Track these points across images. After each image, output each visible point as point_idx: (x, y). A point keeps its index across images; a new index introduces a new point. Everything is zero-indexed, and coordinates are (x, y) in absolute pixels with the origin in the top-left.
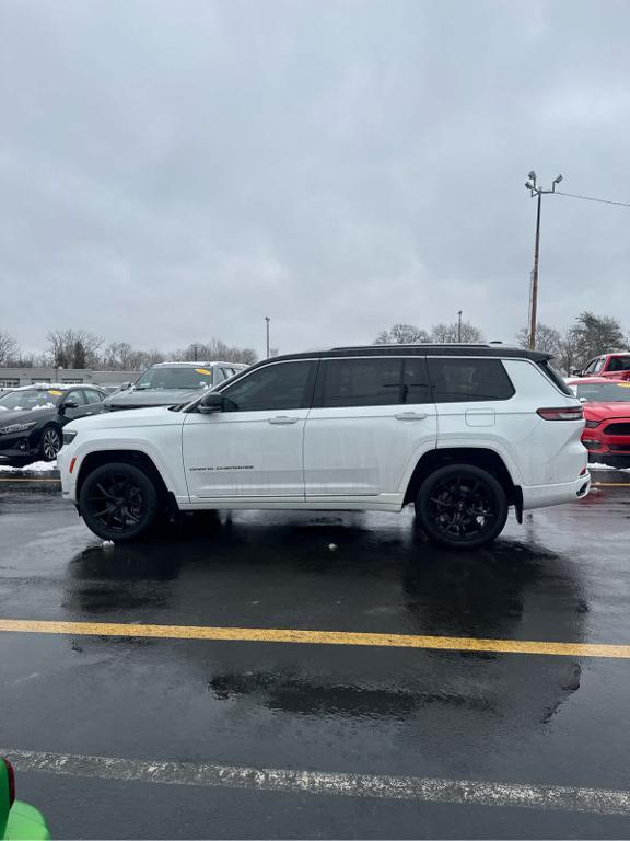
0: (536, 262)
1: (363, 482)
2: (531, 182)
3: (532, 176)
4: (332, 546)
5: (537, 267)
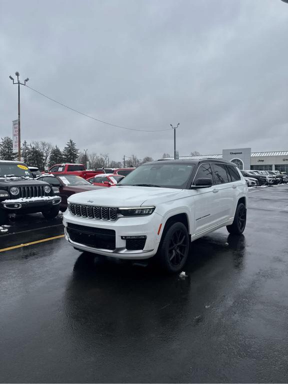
5: (19, 120)
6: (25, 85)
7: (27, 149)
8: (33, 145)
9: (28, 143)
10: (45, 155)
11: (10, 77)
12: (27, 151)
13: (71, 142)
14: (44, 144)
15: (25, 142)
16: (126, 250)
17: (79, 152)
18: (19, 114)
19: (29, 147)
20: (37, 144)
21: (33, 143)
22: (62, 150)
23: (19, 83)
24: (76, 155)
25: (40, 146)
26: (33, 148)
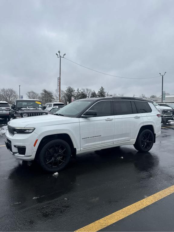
0: (60, 75)
1: (127, 137)
2: (58, 54)
3: (59, 52)
4: (122, 157)
5: (60, 77)
6: (63, 57)
7: (79, 93)
8: (82, 91)
9: (79, 90)
10: (88, 96)
11: (56, 54)
12: (79, 94)
13: (102, 88)
14: (87, 90)
15: (78, 89)
16: (18, 154)
17: (106, 94)
18: (60, 74)
19: (80, 92)
20: (84, 90)
21: (82, 90)
22: (97, 92)
23: (60, 57)
24: (104, 95)
25: (86, 91)
26: (82, 92)
